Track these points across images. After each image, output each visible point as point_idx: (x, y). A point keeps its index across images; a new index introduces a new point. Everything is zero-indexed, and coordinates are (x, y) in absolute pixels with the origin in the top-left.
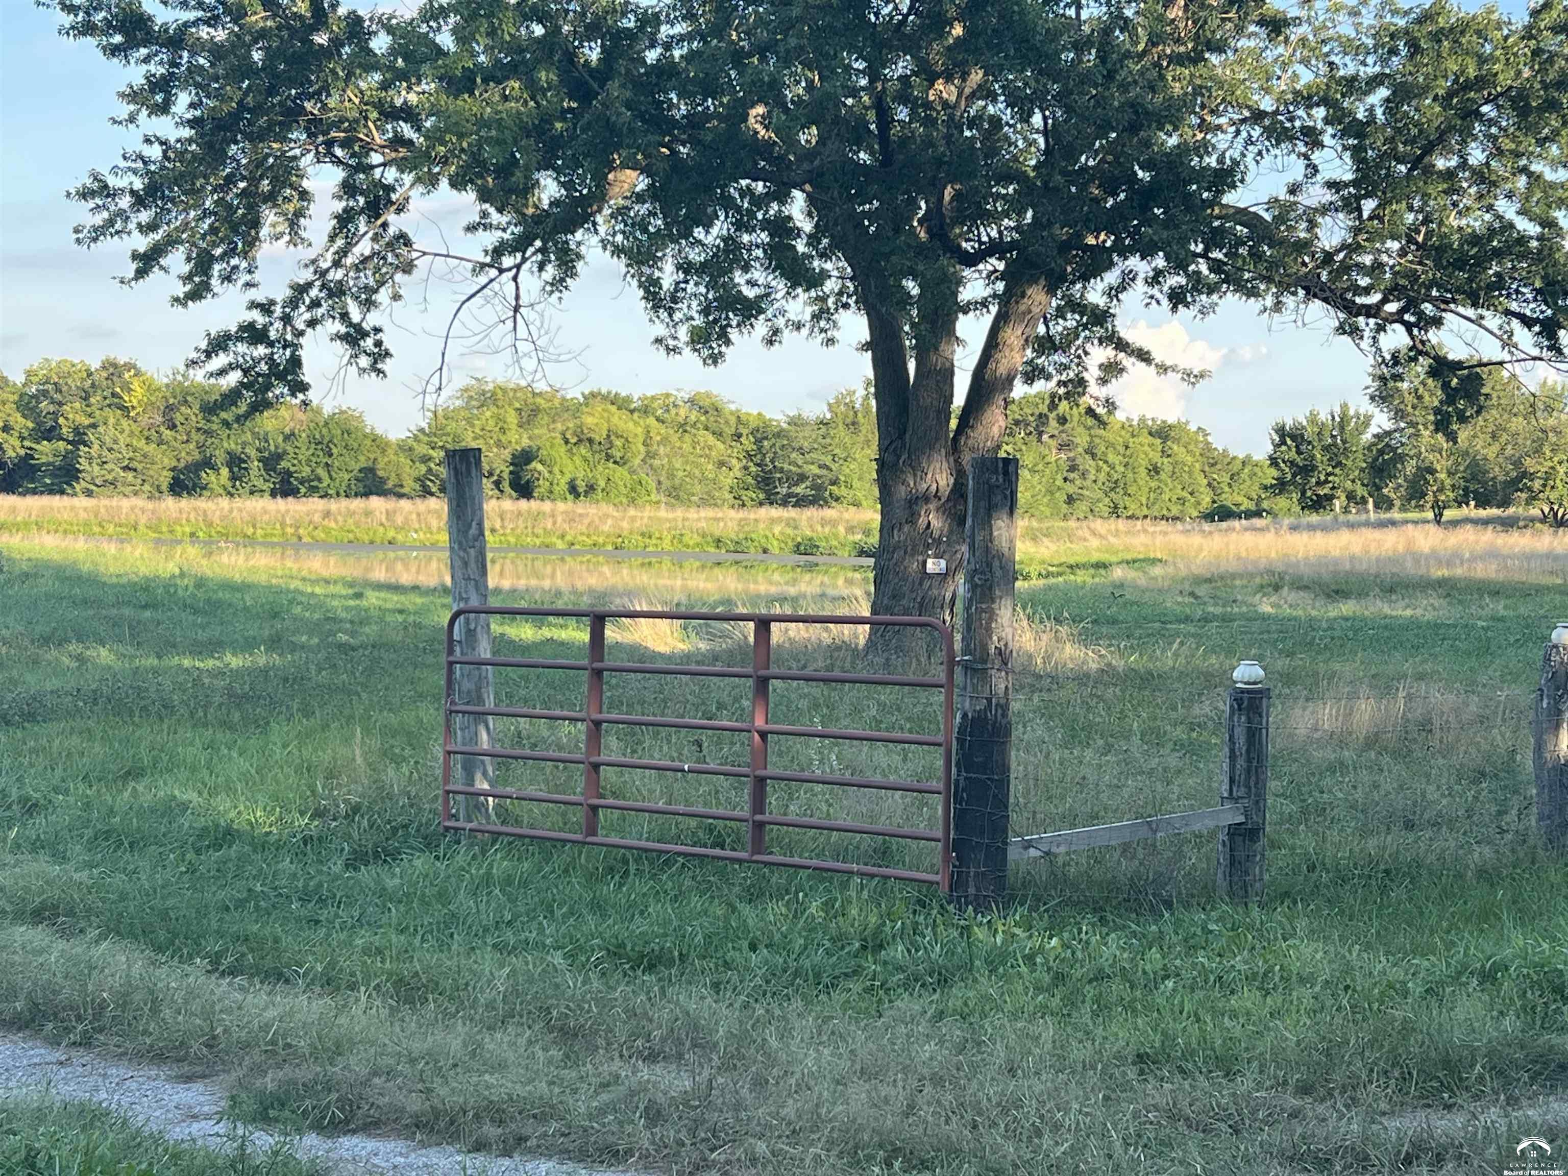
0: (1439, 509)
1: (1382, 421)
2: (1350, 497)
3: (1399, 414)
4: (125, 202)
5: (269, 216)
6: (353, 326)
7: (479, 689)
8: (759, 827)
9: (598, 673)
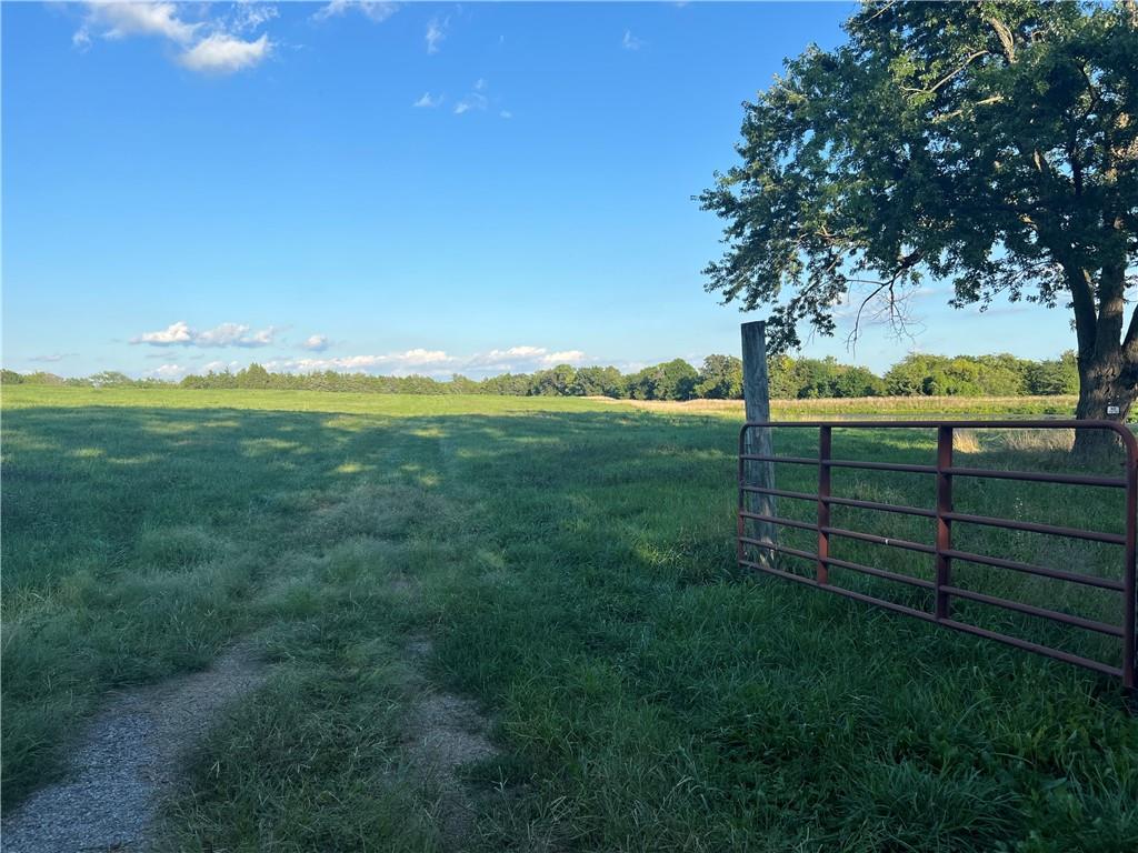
5: (784, 274)
6: (819, 315)
7: (762, 475)
8: (944, 596)
9: (827, 467)
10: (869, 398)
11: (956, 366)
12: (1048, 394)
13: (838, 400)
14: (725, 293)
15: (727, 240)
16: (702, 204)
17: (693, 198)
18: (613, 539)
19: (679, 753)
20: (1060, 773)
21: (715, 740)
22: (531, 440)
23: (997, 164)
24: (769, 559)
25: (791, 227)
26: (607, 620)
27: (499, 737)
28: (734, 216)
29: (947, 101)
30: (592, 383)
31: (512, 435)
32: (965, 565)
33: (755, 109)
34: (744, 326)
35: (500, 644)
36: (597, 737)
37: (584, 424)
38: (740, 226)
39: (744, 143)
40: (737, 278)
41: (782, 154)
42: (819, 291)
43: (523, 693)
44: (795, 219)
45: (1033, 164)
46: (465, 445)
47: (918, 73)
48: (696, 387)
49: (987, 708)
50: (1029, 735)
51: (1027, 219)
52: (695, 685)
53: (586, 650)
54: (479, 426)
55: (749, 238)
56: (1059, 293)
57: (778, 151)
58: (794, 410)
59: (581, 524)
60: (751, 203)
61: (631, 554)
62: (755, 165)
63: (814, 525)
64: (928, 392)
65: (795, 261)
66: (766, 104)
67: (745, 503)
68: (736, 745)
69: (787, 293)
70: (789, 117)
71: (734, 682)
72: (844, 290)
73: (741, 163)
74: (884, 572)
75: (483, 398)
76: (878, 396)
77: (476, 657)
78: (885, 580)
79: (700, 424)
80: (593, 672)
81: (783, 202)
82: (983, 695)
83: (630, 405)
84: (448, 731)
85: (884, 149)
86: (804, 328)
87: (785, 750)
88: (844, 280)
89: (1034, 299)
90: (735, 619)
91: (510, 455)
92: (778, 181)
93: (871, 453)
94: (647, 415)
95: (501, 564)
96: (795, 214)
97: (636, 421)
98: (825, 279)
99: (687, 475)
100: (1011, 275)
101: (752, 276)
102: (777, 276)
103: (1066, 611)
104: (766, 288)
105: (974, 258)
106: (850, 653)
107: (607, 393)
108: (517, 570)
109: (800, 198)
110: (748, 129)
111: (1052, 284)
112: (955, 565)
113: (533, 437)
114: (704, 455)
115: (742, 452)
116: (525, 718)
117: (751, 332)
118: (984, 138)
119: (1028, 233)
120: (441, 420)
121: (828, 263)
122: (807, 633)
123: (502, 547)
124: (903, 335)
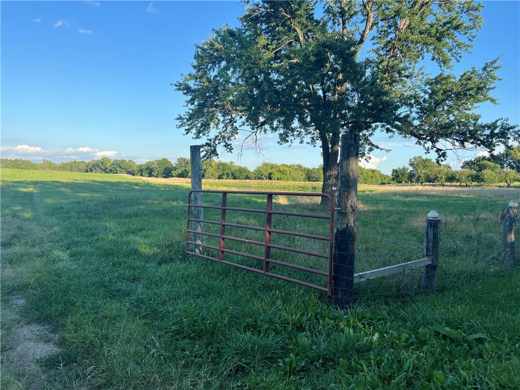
0: (422, 183)
1: (411, 168)
2: (405, 181)
3: (414, 168)
4: (185, 120)
5: (212, 124)
6: (227, 143)
7: (198, 214)
8: (268, 263)
9: (224, 210)
10: (247, 180)
11: (281, 168)
12: (314, 181)
13: (235, 181)
14: (186, 130)
15: (187, 105)
16: (176, 88)
17: (171, 84)
18: (128, 243)
19: (152, 340)
20: (304, 330)
21: (169, 332)
22: (86, 195)
23: (296, 87)
24: (200, 250)
25: (215, 103)
26: (122, 282)
27: (62, 343)
28: (190, 95)
29: (279, 58)
30: (120, 167)
31: (75, 192)
32: (277, 251)
33: (200, 48)
34: (191, 147)
35: (64, 297)
36: (113, 337)
37: (116, 188)
38: (192, 100)
39: (195, 63)
40: (191, 123)
41: (212, 70)
42: (227, 133)
43: (76, 320)
44: (216, 100)
45: (309, 89)
46: (49, 197)
47: (268, 44)
48: (173, 172)
49: (280, 307)
50: (294, 316)
51: (307, 111)
52: (162, 309)
53: (110, 297)
54: (58, 187)
55: (197, 106)
56: (317, 141)
57: (210, 69)
58: (216, 184)
59: (111, 237)
60: (198, 90)
61: (136, 251)
62: (200, 73)
63: (219, 235)
64: (270, 179)
65: (217, 118)
66: (205, 47)
67: (190, 226)
68: (178, 333)
69: (213, 132)
70: (215, 54)
71: (180, 306)
72: (237, 133)
73: (194, 72)
74: (246, 254)
75: (60, 172)
76: (251, 179)
77: (50, 304)
78: (246, 258)
79: (174, 189)
80: (113, 307)
81: (212, 92)
82: (279, 302)
83: (140, 179)
84: (33, 342)
85: (252, 75)
86: (220, 149)
87: (200, 333)
88: (237, 129)
89: (309, 143)
90: (182, 278)
91: (74, 202)
92: (209, 81)
93: (246, 204)
94: (148, 184)
95: (67, 257)
96: (217, 98)
97: (143, 187)
98: (229, 128)
99: (166, 213)
100: (300, 133)
101: (198, 123)
102: (209, 125)
103: (311, 267)
104: (204, 129)
105: (287, 125)
106: (230, 289)
107: (128, 173)
108: (76, 260)
109: (219, 91)
110: (197, 57)
111: (315, 138)
112: (272, 251)
113: (88, 193)
114: (175, 204)
115: (189, 203)
116: (76, 331)
117: (195, 150)
118: (291, 76)
119: (307, 116)
120: (35, 183)
121: (231, 121)
122: (213, 282)
123: (67, 249)
124: (260, 155)
